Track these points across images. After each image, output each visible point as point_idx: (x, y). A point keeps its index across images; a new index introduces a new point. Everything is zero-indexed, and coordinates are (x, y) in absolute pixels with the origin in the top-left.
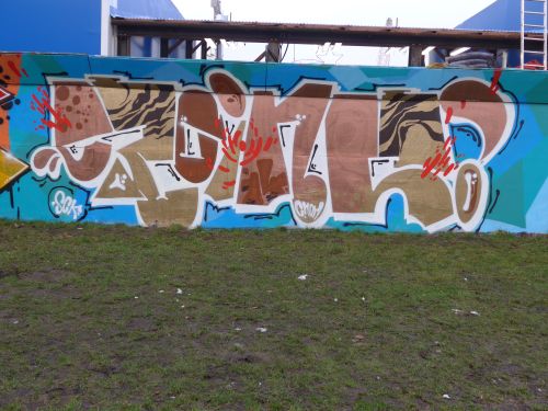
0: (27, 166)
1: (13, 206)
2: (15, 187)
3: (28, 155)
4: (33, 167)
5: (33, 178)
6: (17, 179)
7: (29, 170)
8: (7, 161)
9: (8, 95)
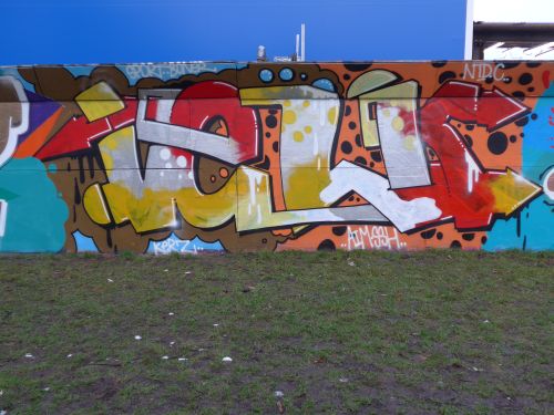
0: (539, 189)
1: (519, 235)
2: (523, 214)
3: (541, 177)
4: (546, 190)
5: (545, 202)
6: (526, 204)
7: (541, 193)
8: (517, 184)
9: (524, 109)
